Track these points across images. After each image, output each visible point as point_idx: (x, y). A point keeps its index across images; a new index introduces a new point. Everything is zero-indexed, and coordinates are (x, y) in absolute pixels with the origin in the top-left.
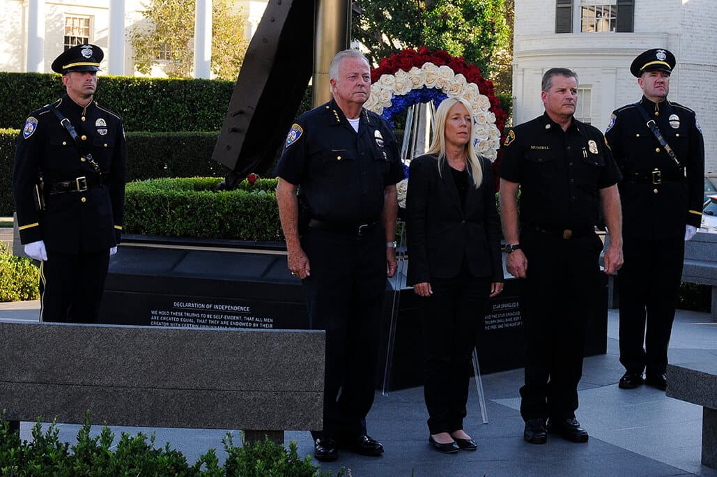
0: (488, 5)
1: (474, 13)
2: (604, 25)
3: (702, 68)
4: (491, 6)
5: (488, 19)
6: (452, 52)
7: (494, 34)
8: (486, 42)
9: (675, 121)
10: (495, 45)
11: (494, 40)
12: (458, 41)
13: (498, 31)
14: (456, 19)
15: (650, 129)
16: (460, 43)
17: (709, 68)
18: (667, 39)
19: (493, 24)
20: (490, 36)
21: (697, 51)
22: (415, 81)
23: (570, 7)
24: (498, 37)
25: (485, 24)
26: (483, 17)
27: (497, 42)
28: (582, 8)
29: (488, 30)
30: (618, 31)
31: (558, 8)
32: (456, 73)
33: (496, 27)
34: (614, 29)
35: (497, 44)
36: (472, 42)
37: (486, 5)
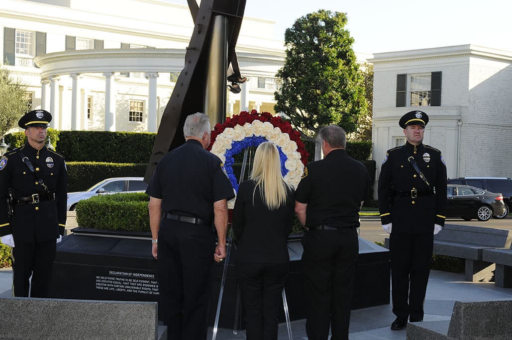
1: (348, 96)
2: (425, 102)
3: (481, 126)
4: (357, 92)
5: (356, 99)
6: (335, 118)
7: (359, 108)
8: (354, 112)
9: (427, 157)
10: (359, 114)
11: (359, 111)
13: (362, 106)
14: (337, 99)
15: (410, 162)
16: (339, 113)
18: (460, 109)
19: (359, 102)
20: (357, 109)
21: (478, 116)
22: (247, 132)
23: (404, 93)
24: (361, 109)
25: (354, 102)
26: (353, 98)
27: (361, 112)
28: (411, 93)
29: (356, 106)
30: (431, 105)
31: (397, 93)
32: (275, 126)
33: (360, 104)
36: (347, 112)
37: (354, 92)
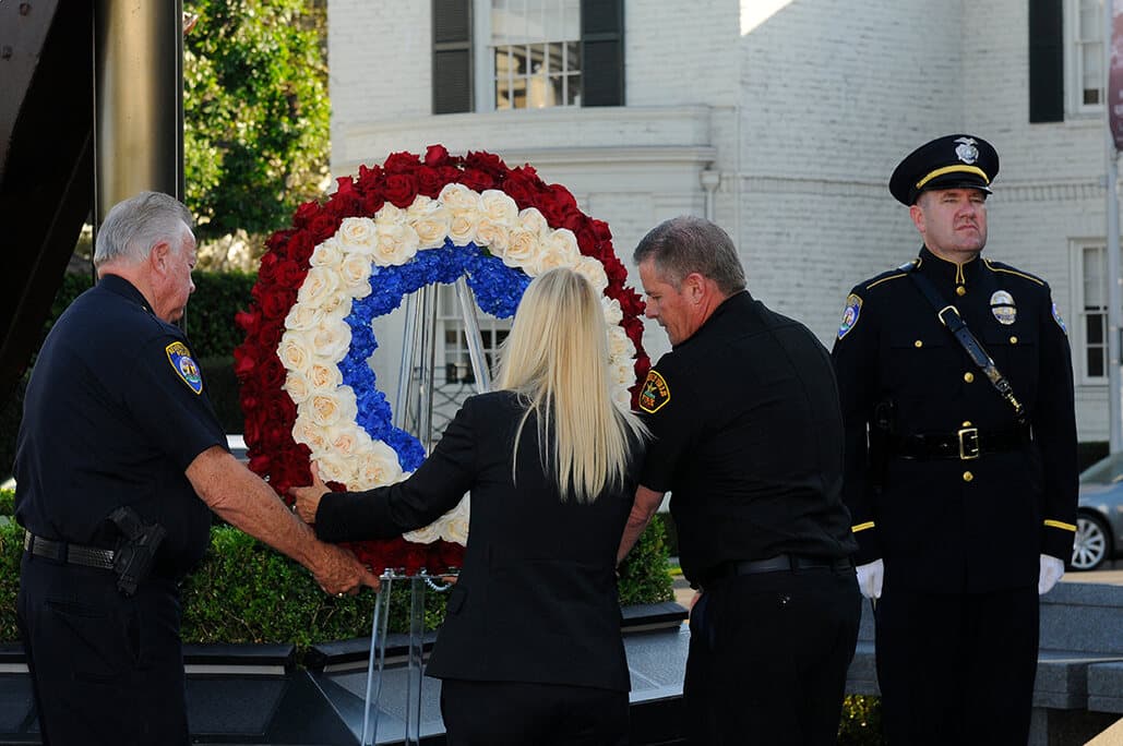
0: (279, 50)
1: (244, 70)
3: (794, 187)
4: (286, 53)
5: (279, 84)
6: (196, 170)
7: (296, 122)
8: (276, 141)
9: (1003, 305)
10: (298, 148)
11: (297, 135)
12: (207, 142)
13: (305, 114)
14: (200, 87)
15: (947, 328)
16: (212, 145)
17: (810, 187)
18: (708, 119)
19: (292, 98)
20: (285, 126)
21: (782, 146)
22: (425, 229)
23: (466, 50)
24: (306, 128)
25: (272, 98)
26: (267, 82)
27: (306, 141)
28: (497, 51)
29: (281, 112)
30: (587, 103)
31: (437, 54)
32: (522, 206)
33: (300, 105)
34: (578, 99)
35: (303, 145)
36: (242, 142)
37: (273, 52)
